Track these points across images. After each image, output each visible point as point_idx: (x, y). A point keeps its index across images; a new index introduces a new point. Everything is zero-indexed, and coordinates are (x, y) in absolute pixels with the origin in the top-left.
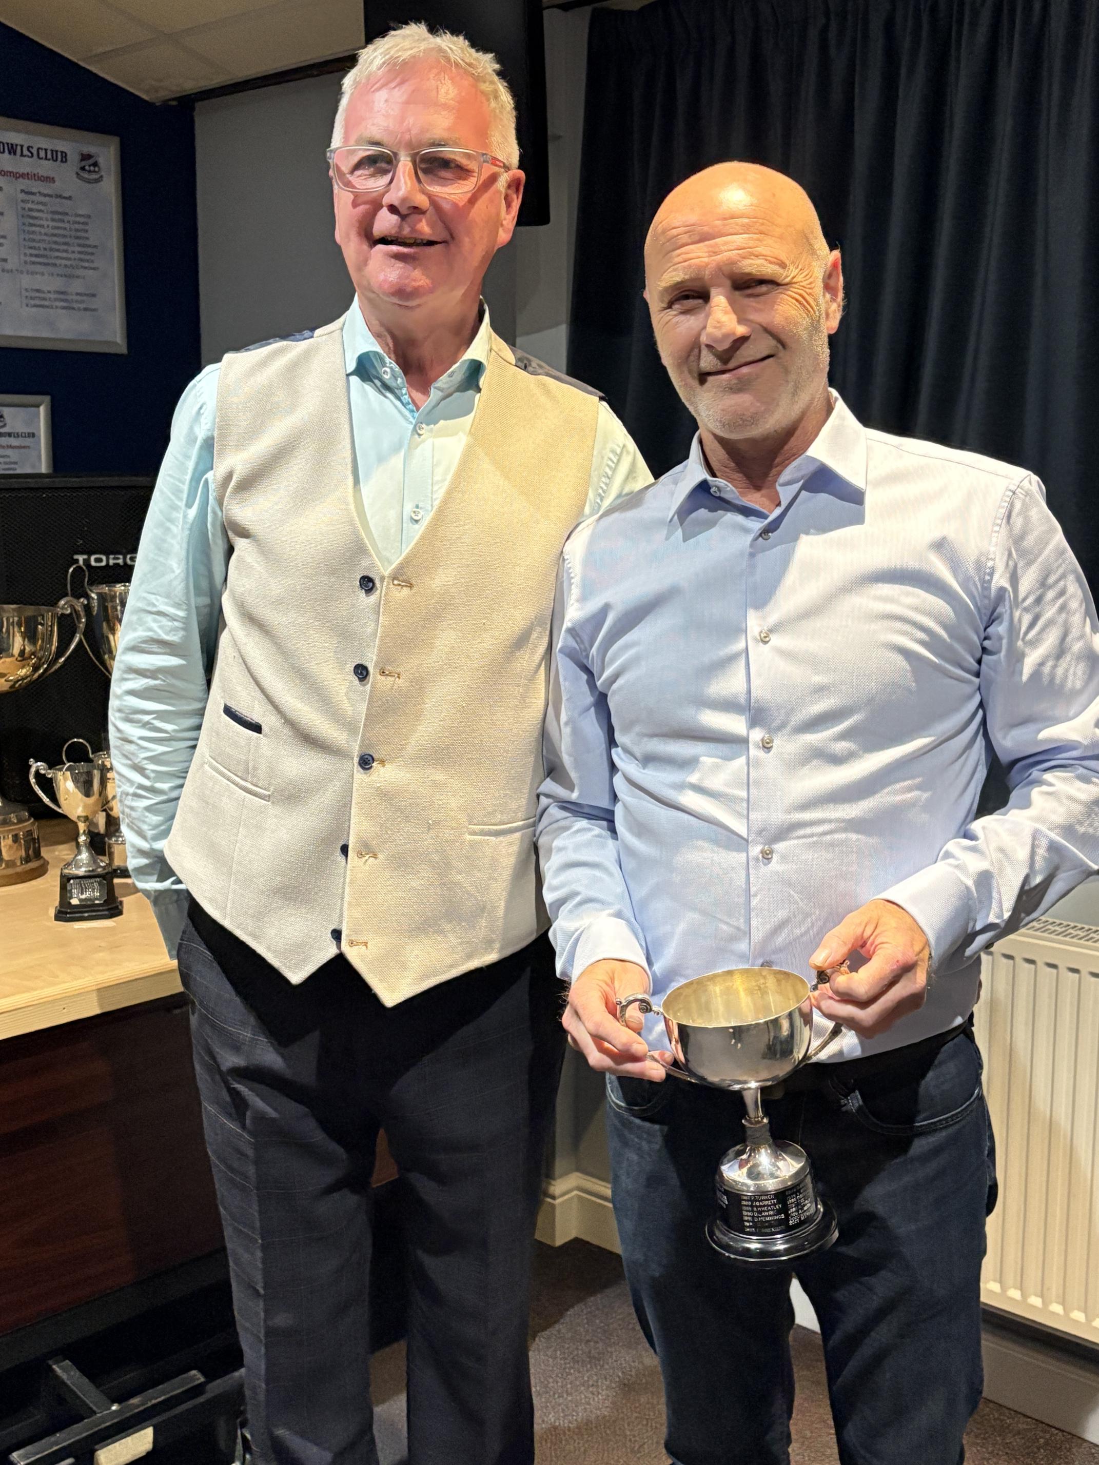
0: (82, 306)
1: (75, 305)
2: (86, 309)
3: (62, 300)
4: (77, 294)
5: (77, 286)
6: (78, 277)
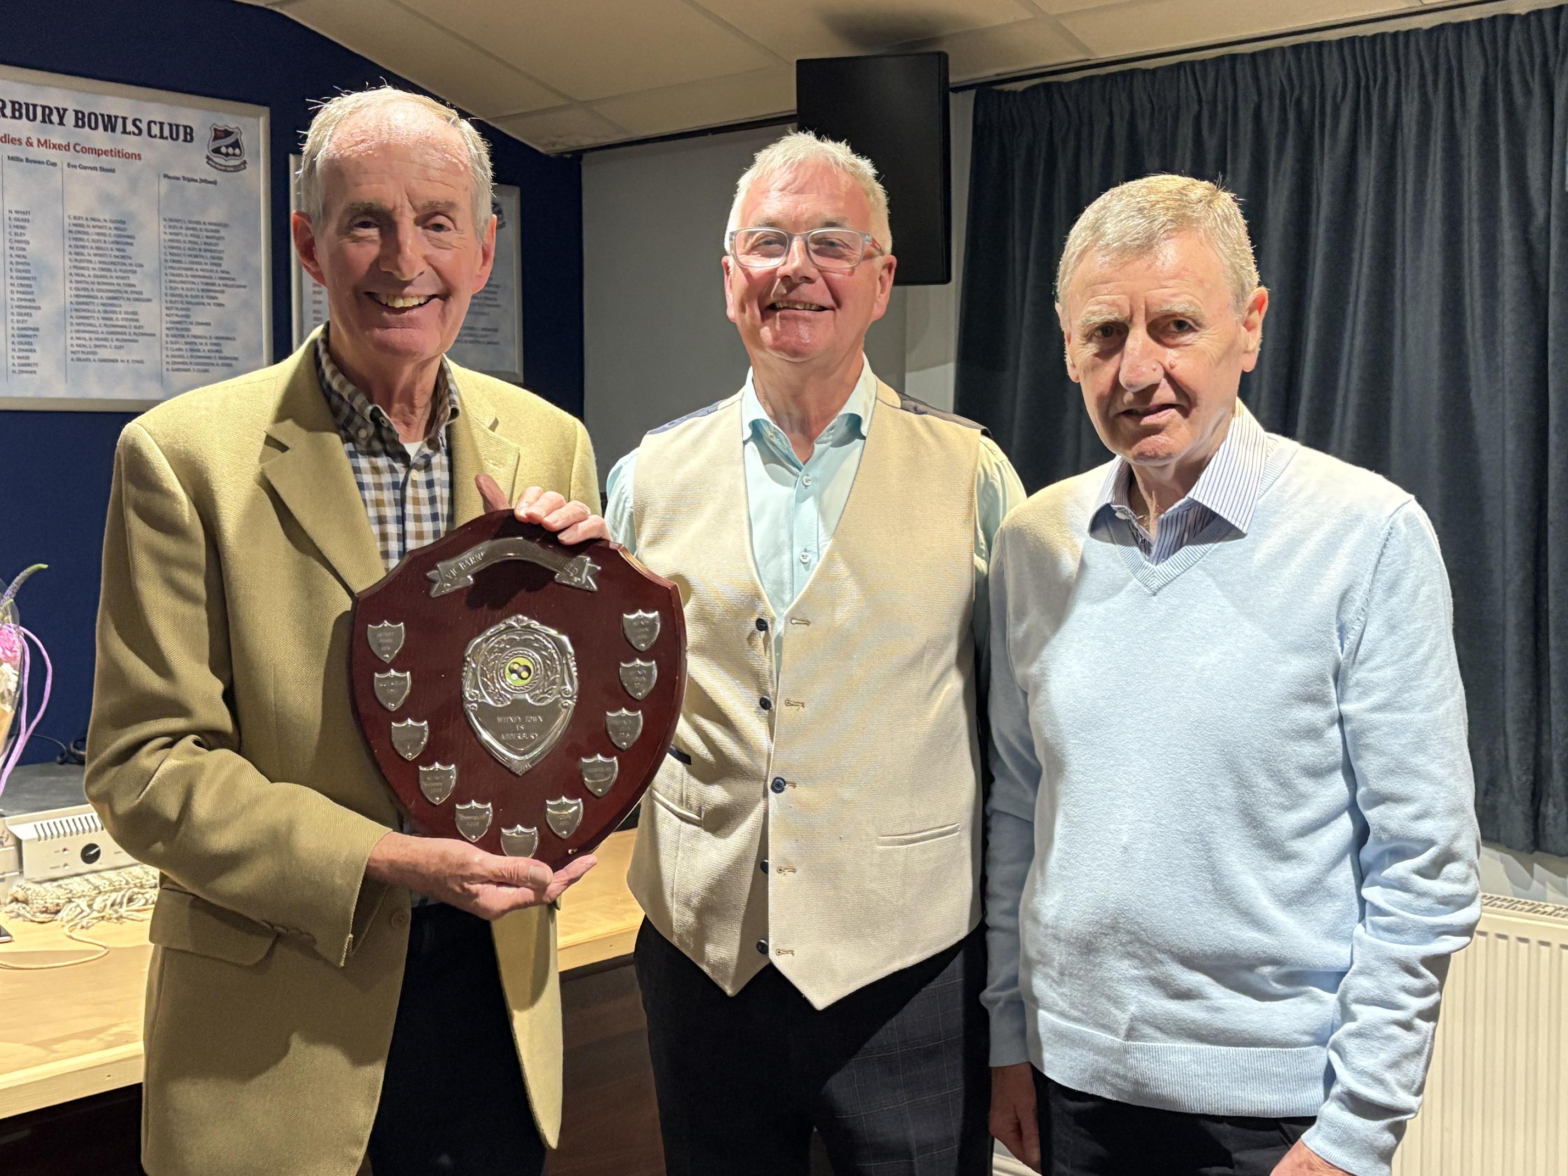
0: (486, 340)
1: (481, 340)
2: (489, 343)
3: (471, 335)
4: (483, 329)
5: (482, 322)
6: (484, 314)
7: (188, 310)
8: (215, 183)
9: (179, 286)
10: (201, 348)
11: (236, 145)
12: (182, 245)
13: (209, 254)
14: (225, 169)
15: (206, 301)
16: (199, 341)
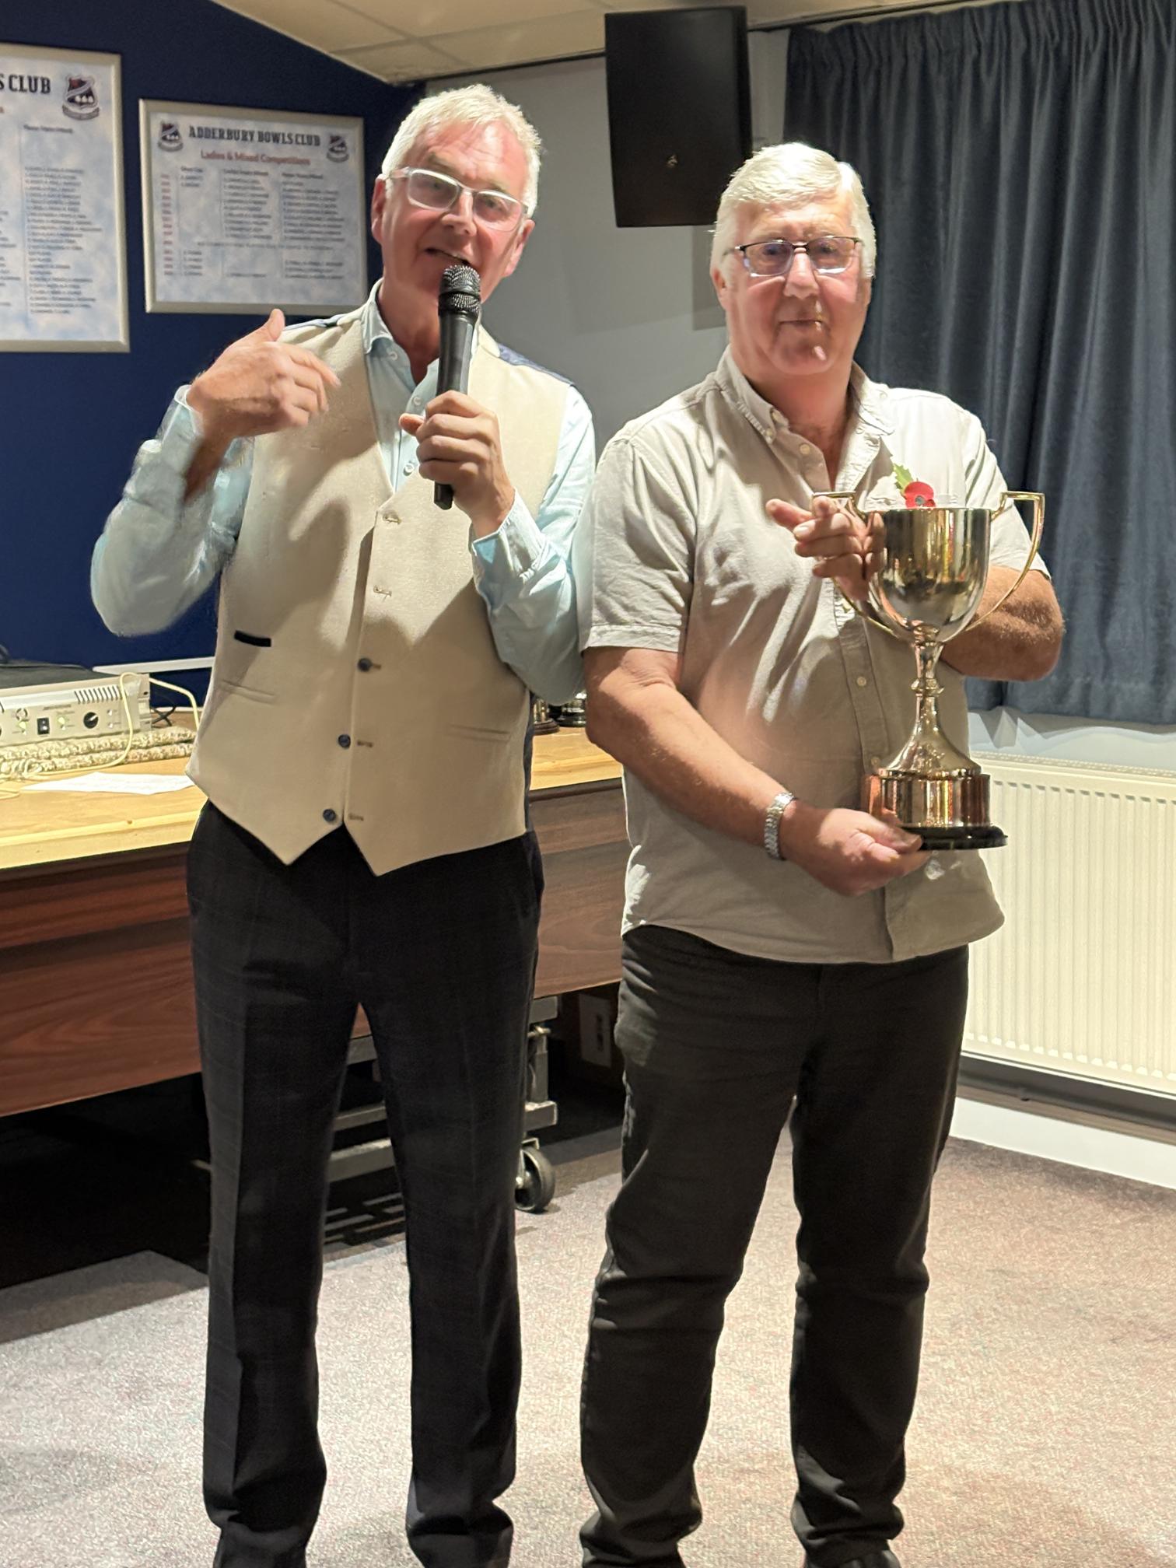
0: (330, 274)
1: (326, 274)
2: (334, 278)
3: (316, 270)
4: (328, 264)
5: (327, 257)
6: (328, 248)
7: (48, 254)
8: (70, 131)
9: (41, 231)
10: (62, 290)
11: (89, 94)
12: (42, 193)
13: (67, 200)
14: (80, 118)
15: (65, 245)
16: (59, 283)
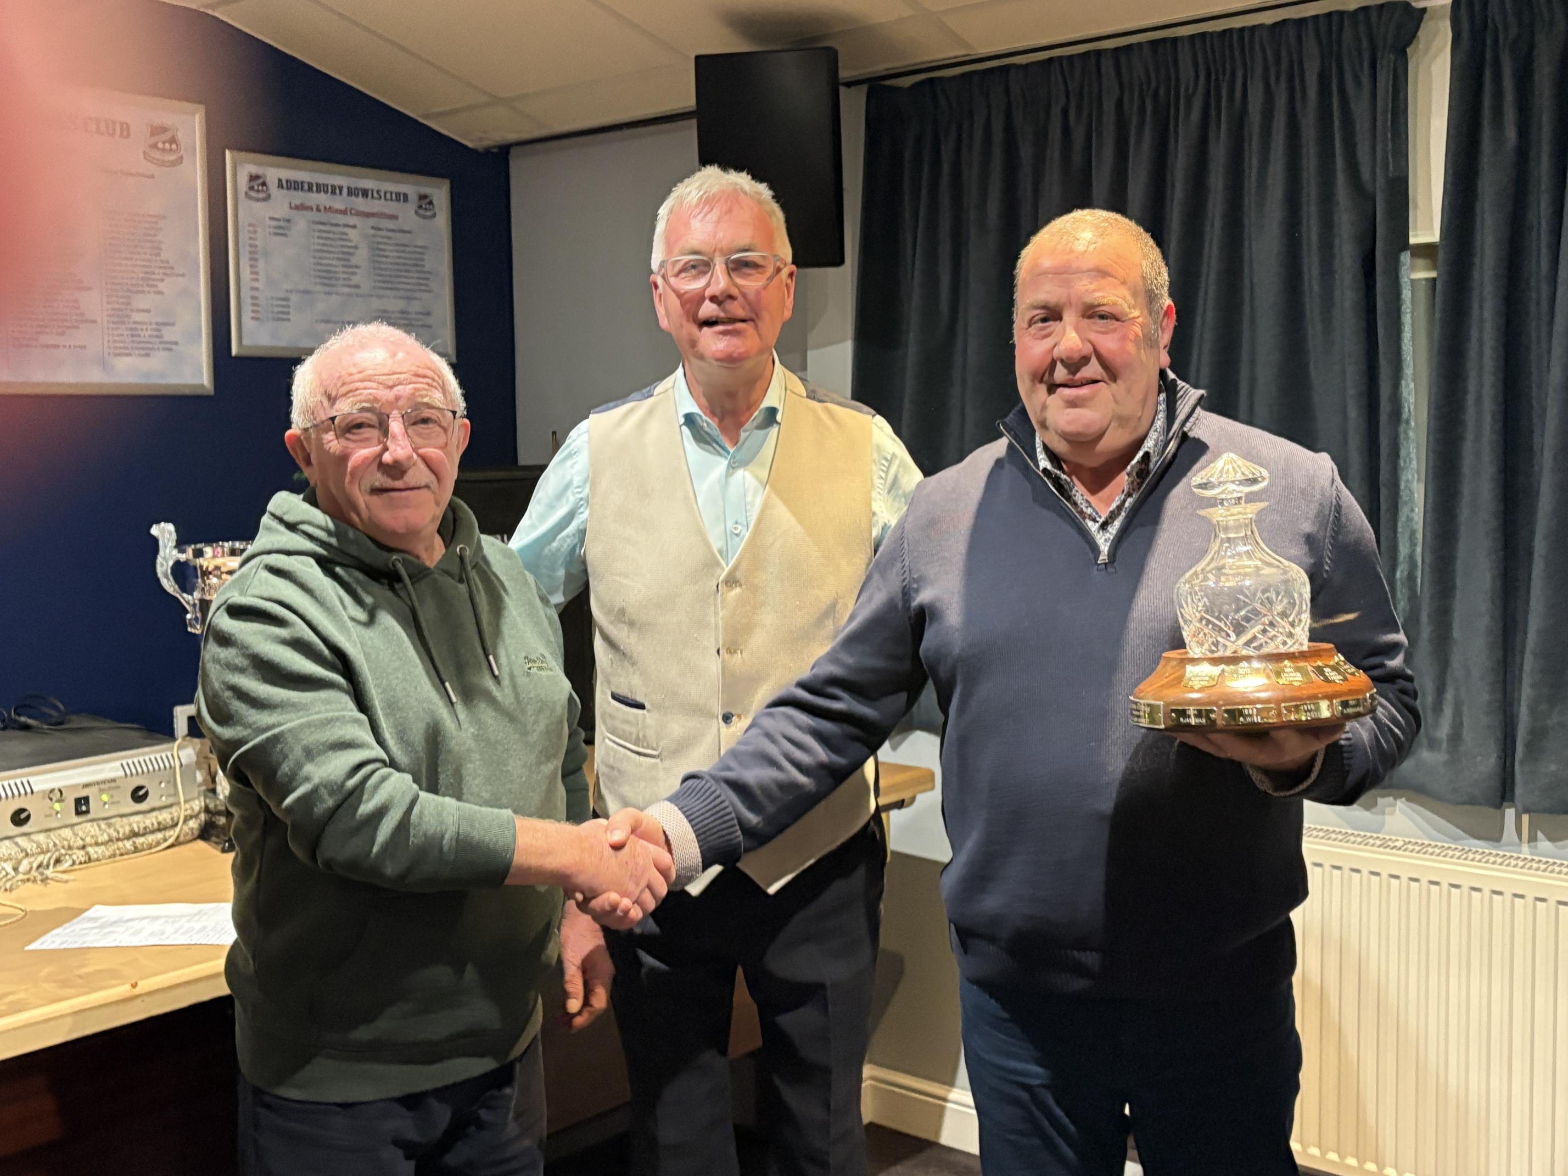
0: (420, 323)
2: (423, 326)
3: (405, 319)
4: (417, 313)
5: (415, 307)
6: (415, 299)
7: (127, 297)
8: (152, 176)
9: (120, 275)
10: (143, 333)
11: (173, 140)
12: (121, 236)
13: (148, 245)
14: (163, 164)
15: (146, 289)
16: (138, 326)
